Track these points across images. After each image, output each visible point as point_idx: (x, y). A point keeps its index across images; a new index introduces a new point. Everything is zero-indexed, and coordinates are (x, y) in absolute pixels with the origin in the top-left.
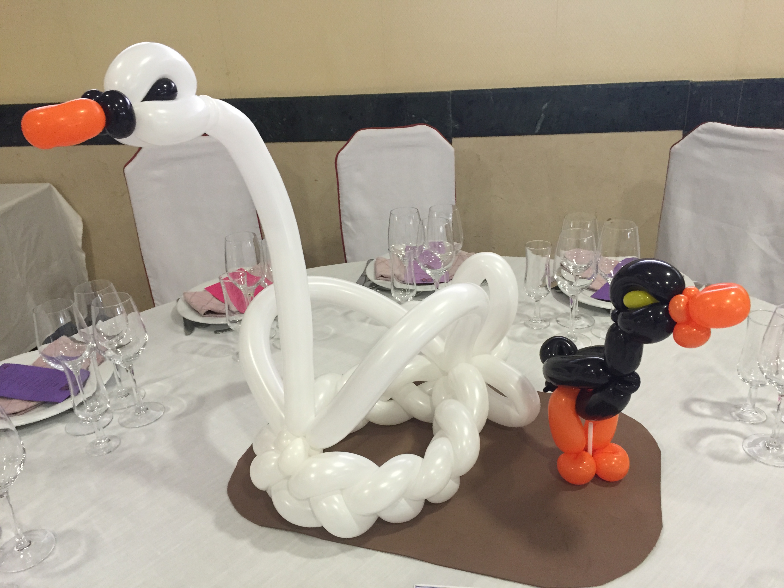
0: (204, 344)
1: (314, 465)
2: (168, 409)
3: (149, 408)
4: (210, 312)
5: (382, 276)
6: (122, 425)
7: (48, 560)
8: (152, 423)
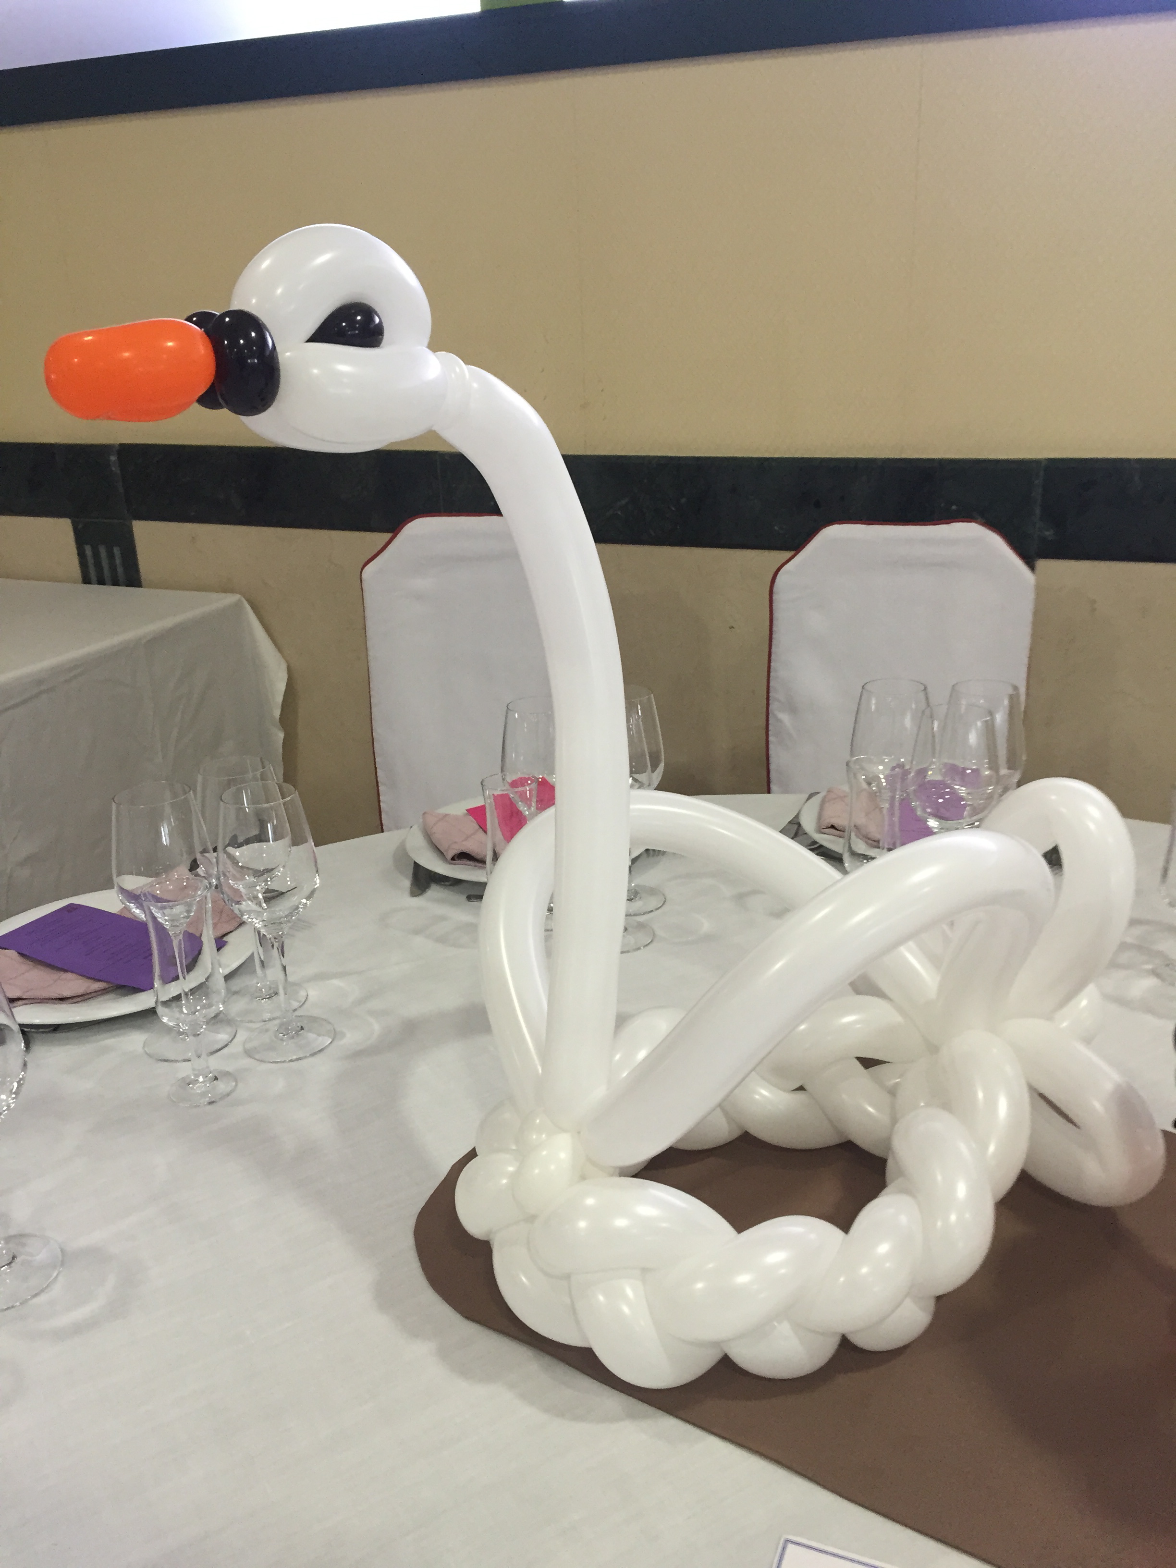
0: (443, 918)
1: (590, 1201)
2: (343, 1035)
3: (306, 1029)
4: (464, 856)
5: (833, 827)
6: (249, 1053)
7: (36, 1301)
8: (305, 1057)
